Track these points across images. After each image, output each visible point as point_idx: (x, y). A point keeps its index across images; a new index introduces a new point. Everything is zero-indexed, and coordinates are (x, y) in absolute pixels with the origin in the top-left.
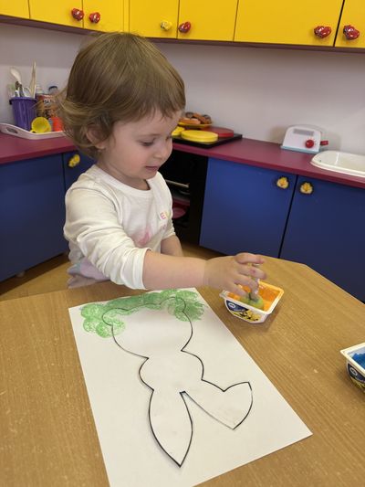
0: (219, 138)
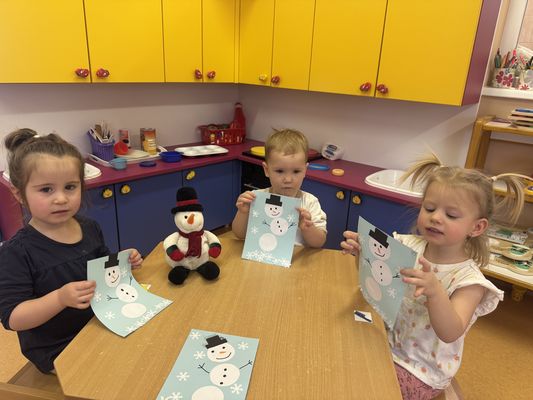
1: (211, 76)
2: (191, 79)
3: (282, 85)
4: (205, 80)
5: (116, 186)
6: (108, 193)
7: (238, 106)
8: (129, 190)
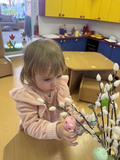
0: (102, 38)
1: (84, 17)
3: (100, 20)
4: (82, 18)
6: (61, 41)
7: (87, 25)
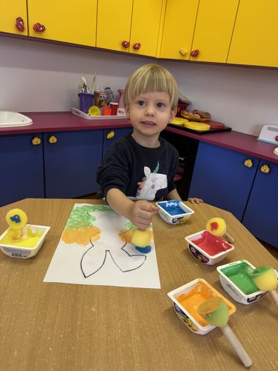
0: (211, 128)
1: (137, 47)
2: (119, 48)
5: (44, 134)
6: (37, 141)
8: (55, 141)
